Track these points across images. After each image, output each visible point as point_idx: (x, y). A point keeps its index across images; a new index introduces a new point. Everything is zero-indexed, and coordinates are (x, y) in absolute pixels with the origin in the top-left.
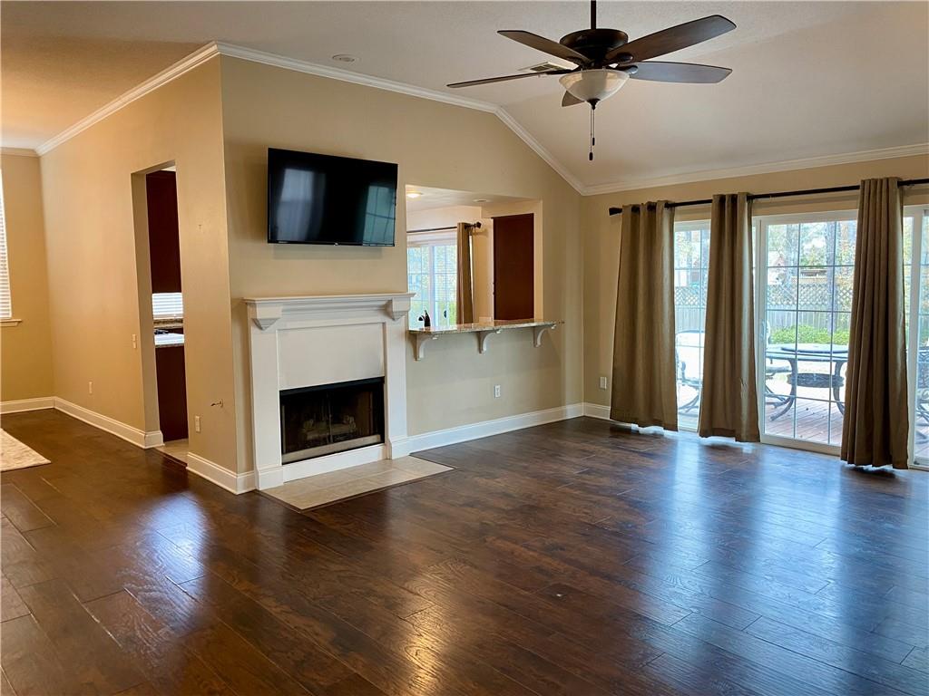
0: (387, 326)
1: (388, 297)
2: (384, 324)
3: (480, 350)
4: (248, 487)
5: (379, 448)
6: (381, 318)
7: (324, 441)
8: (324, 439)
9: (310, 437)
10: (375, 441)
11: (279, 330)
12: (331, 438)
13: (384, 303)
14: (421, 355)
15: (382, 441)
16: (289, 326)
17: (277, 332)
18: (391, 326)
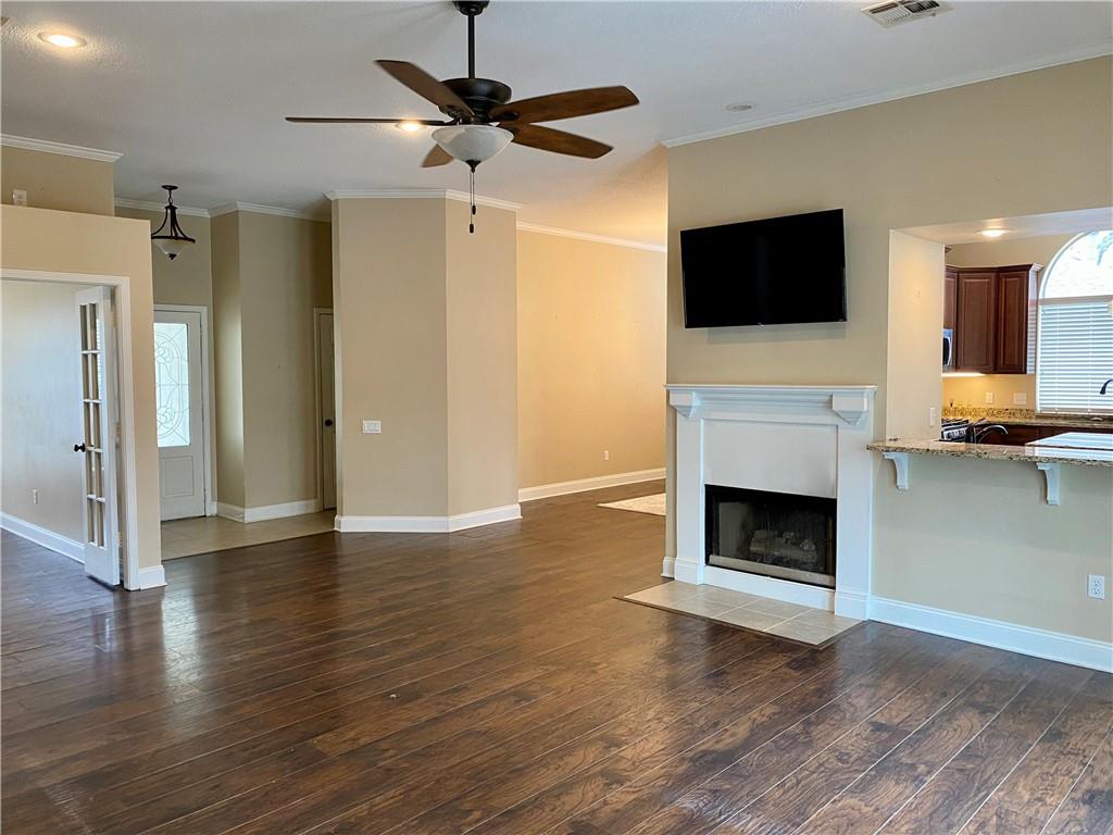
0: (840, 430)
1: (825, 389)
2: (835, 426)
11: (705, 420)
13: (824, 399)
16: (714, 416)
17: (702, 421)
18: (846, 432)
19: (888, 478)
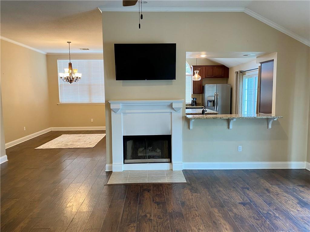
0: (172, 114)
1: (171, 101)
2: (171, 113)
3: (229, 128)
4: (110, 170)
5: (168, 164)
6: (169, 110)
7: (144, 158)
8: (144, 156)
9: (140, 155)
10: (167, 161)
11: (123, 113)
12: (147, 157)
13: (169, 104)
14: (191, 127)
15: (171, 162)
16: (127, 111)
17: (122, 113)
18: (174, 114)
19: (186, 127)
